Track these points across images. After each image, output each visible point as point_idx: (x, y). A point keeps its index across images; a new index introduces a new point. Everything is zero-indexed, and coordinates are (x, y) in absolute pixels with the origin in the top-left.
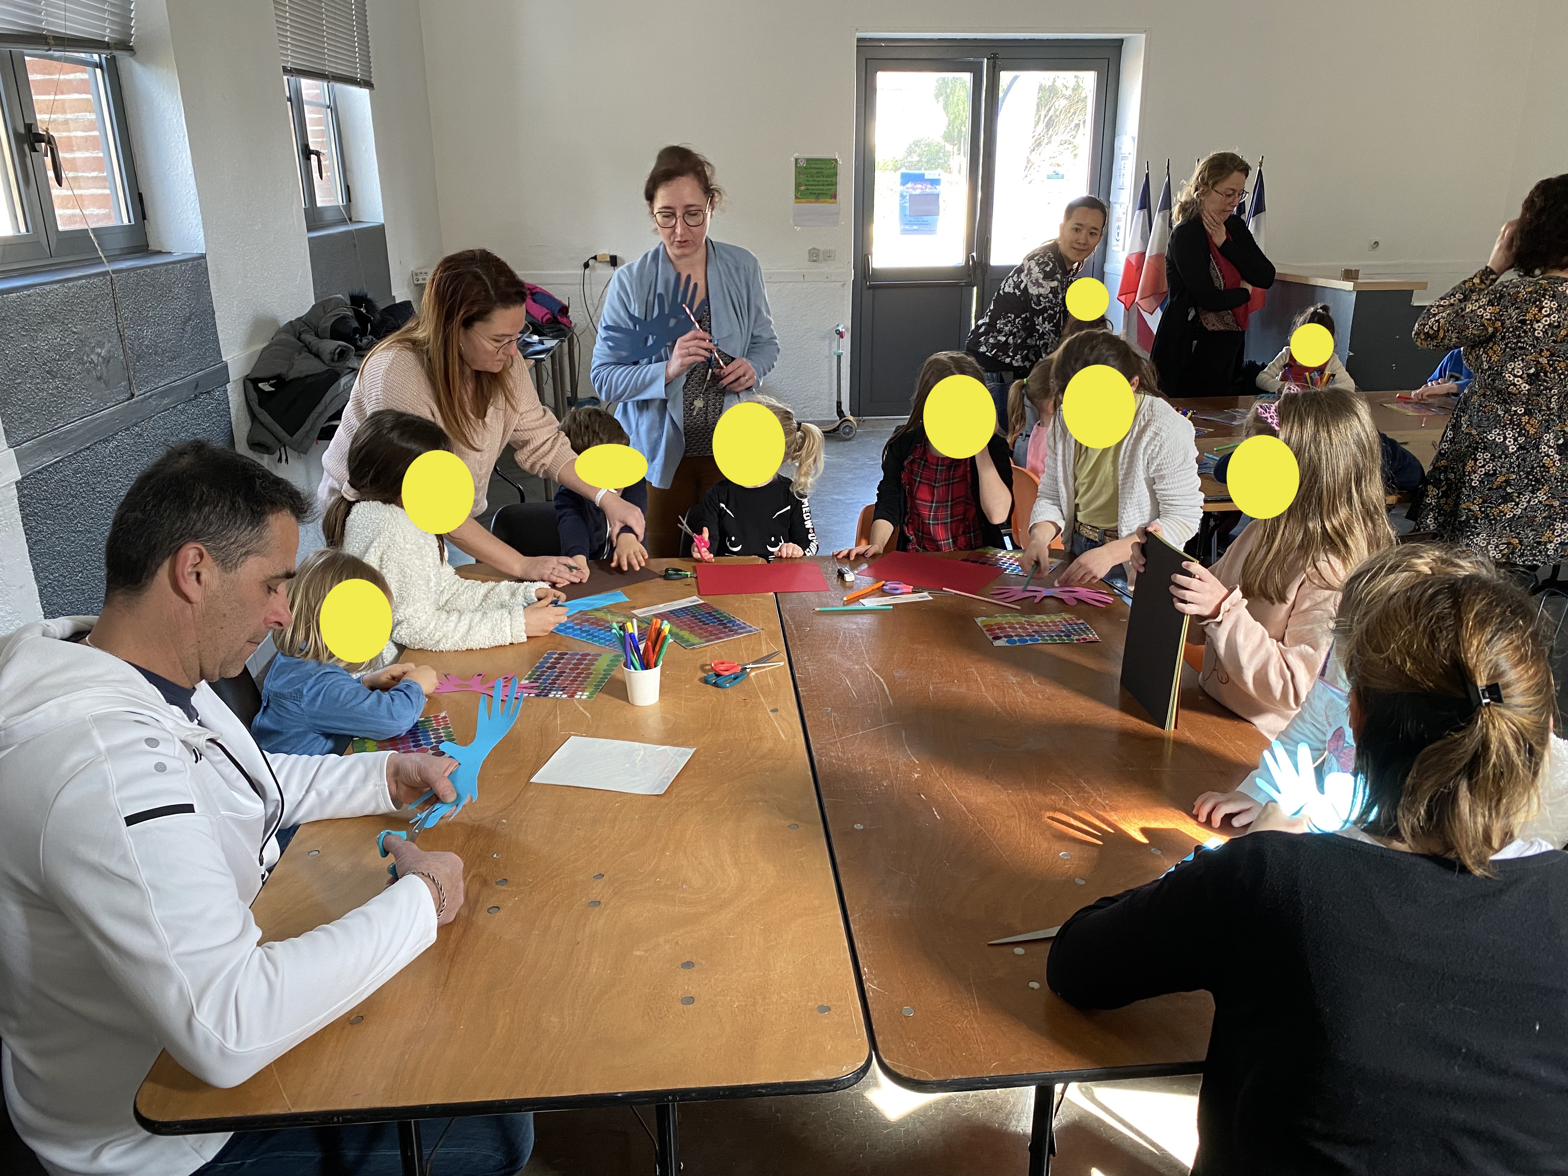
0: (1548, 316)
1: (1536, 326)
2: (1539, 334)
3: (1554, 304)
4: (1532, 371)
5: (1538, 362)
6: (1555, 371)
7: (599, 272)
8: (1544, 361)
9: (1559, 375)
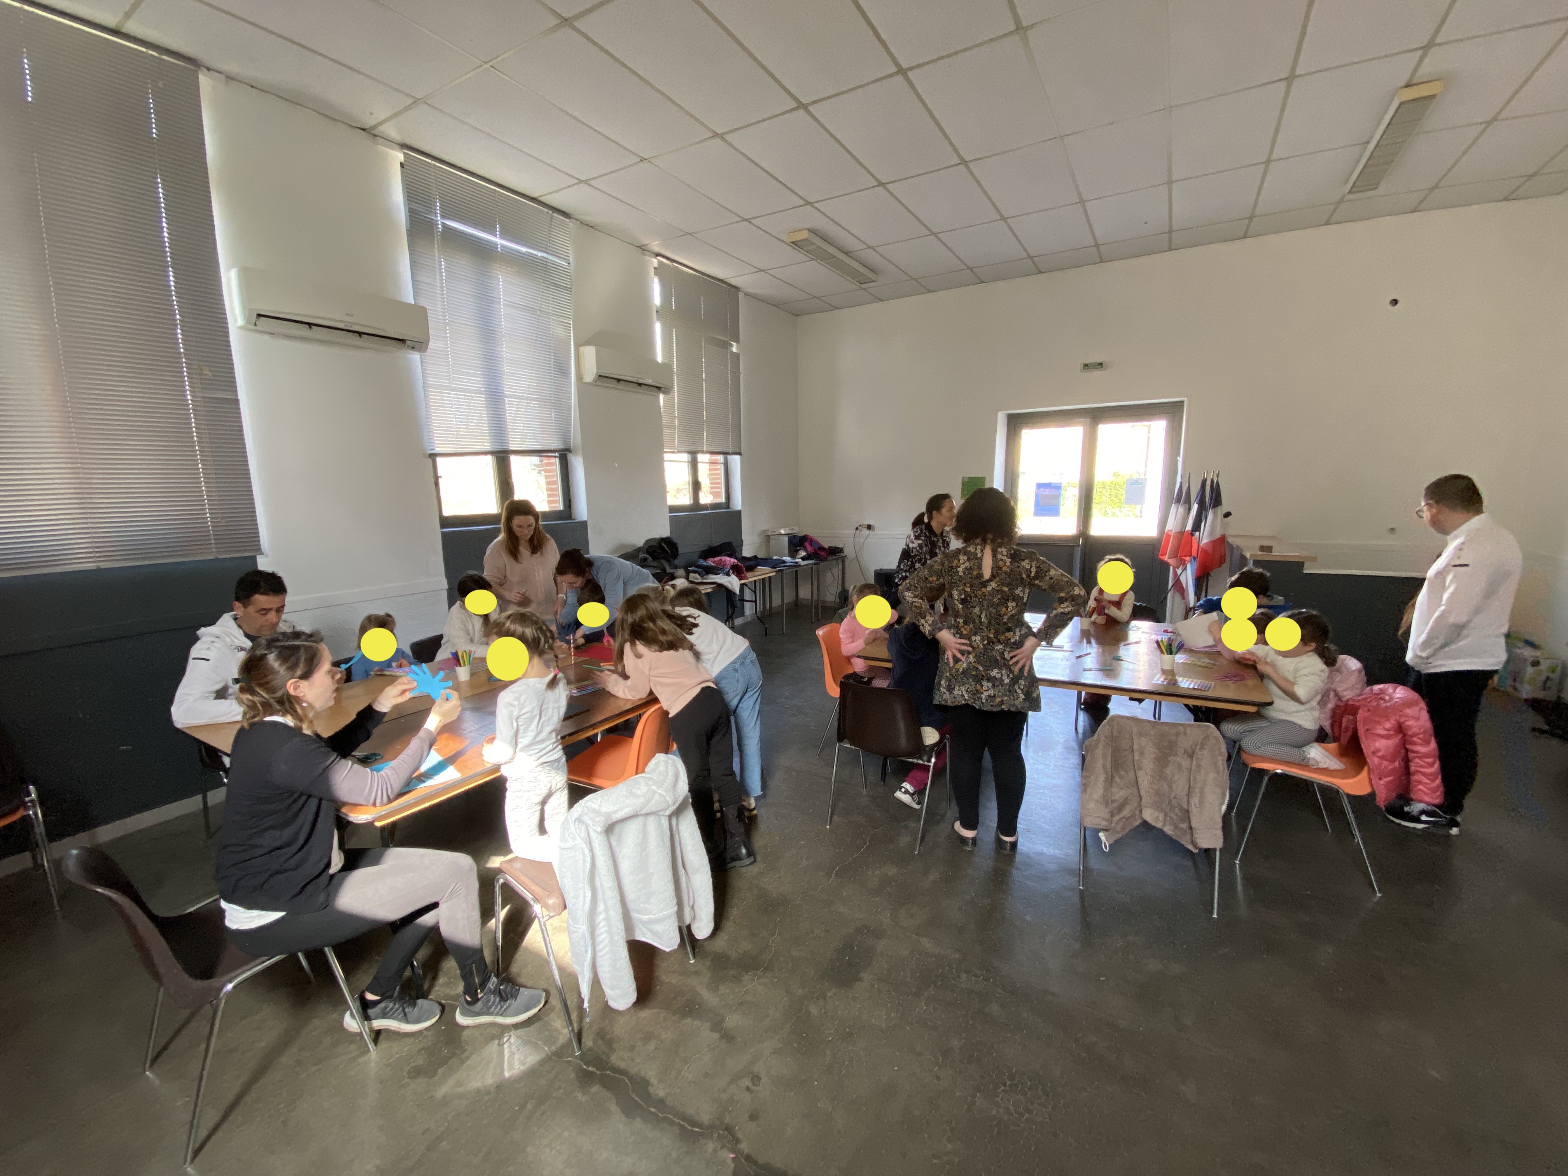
0: (963, 563)
1: (959, 569)
2: (961, 574)
3: (966, 558)
4: (963, 596)
5: (965, 591)
6: (976, 596)
7: (863, 532)
8: (968, 590)
9: (979, 599)
